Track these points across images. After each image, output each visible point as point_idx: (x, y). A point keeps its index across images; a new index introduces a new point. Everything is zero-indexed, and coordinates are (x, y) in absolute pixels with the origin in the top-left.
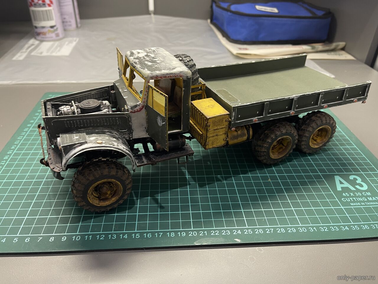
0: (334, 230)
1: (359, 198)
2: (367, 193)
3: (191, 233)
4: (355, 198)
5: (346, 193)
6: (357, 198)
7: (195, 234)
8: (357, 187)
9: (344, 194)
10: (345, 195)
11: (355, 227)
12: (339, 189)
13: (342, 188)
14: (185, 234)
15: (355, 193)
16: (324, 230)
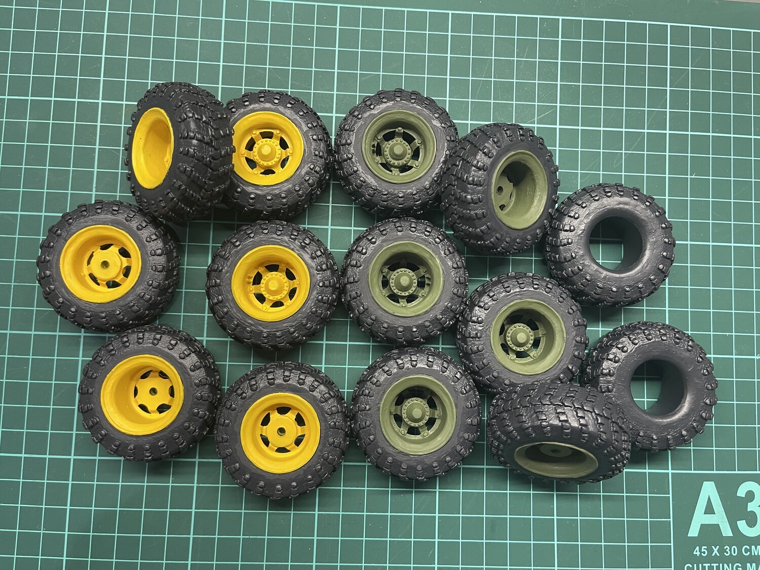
1: (725, 565)
2: (753, 547)
4: (715, 565)
5: (703, 547)
6: (721, 565)
8: (742, 525)
9: (697, 548)
10: (698, 553)
12: (694, 532)
13: (704, 527)
15: (725, 548)
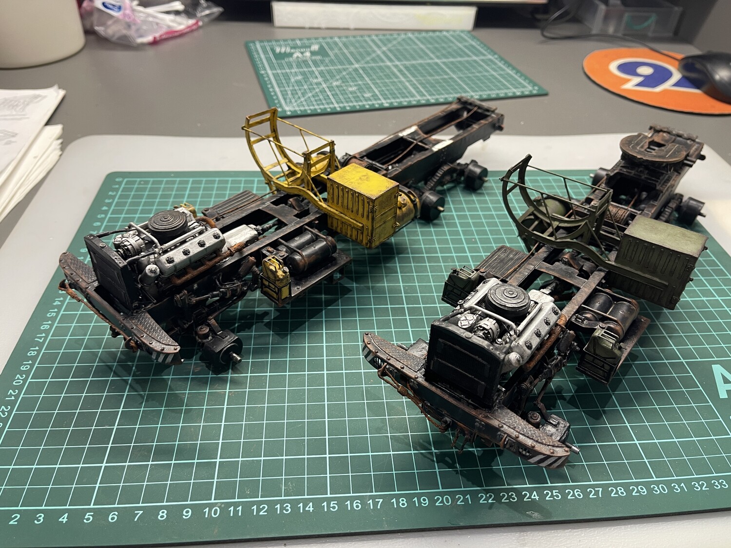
0: (719, 487)
3: (439, 499)
7: (448, 502)
12: (723, 395)
13: (728, 392)
14: (427, 501)
16: (701, 488)
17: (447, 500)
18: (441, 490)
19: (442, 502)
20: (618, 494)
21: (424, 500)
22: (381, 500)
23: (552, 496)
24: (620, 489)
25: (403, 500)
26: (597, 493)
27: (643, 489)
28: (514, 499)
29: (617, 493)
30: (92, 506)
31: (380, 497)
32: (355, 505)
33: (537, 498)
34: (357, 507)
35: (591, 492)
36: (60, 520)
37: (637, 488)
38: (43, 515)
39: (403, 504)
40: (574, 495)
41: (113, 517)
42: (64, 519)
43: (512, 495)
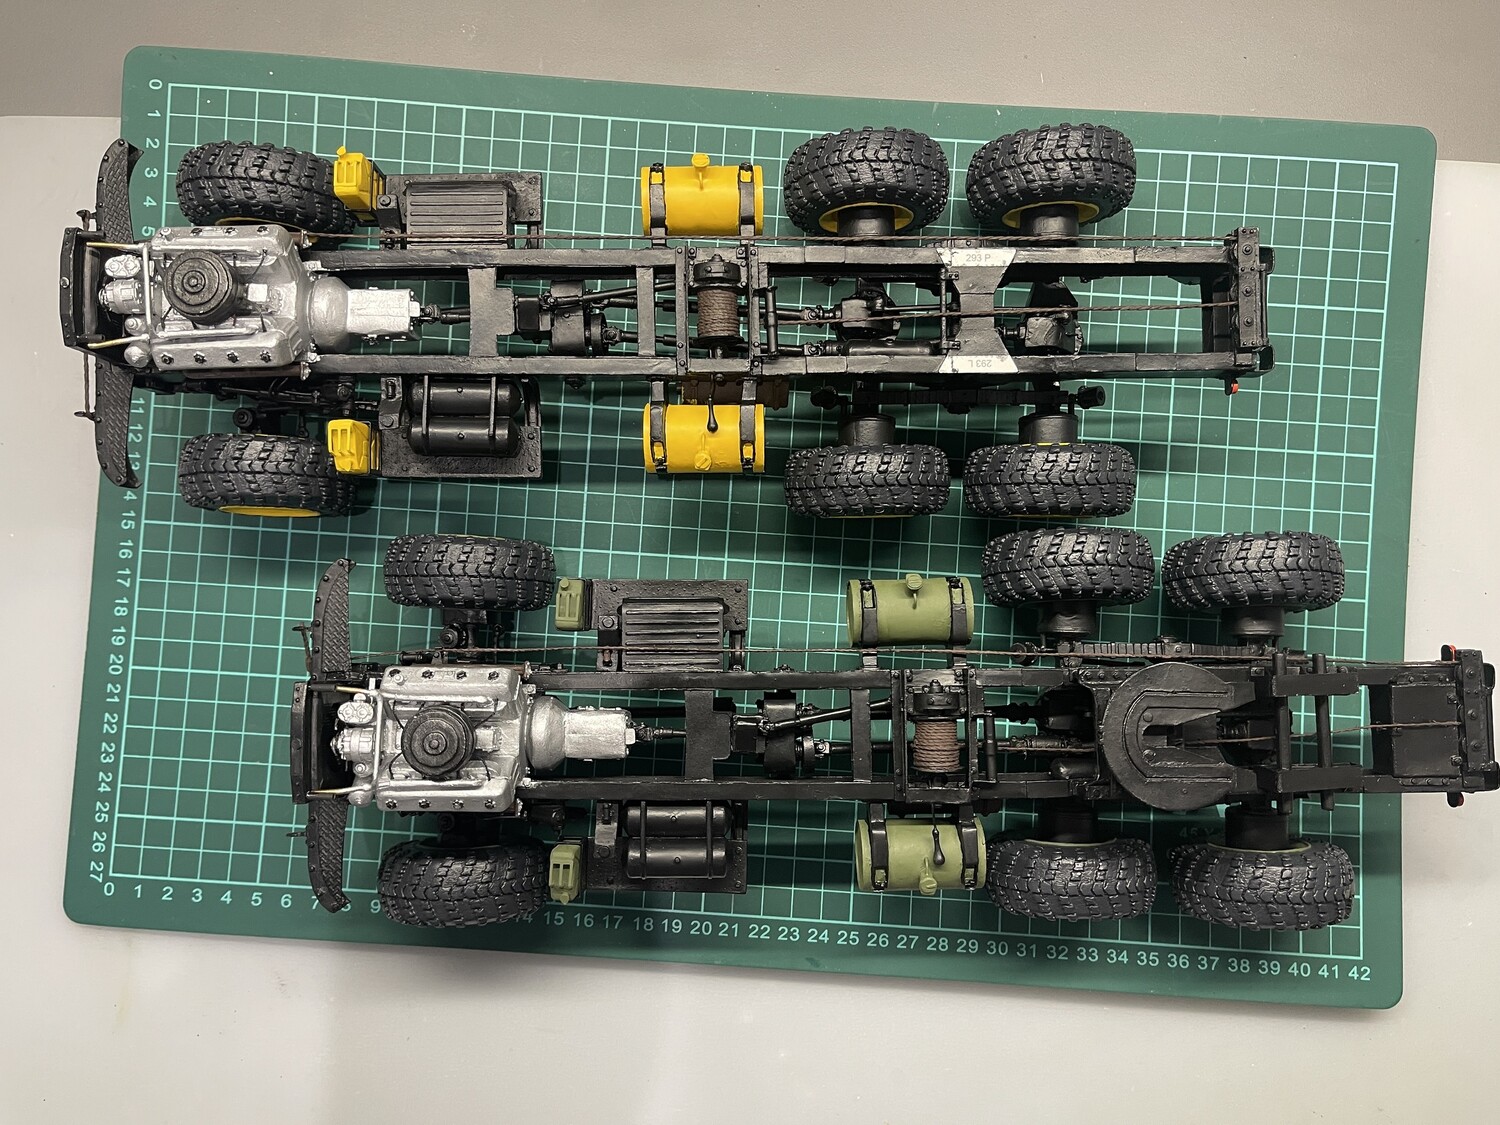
0: (1085, 957)
3: (696, 925)
7: (707, 931)
11: (1148, 958)
14: (680, 927)
16: (1058, 956)
17: (707, 926)
18: (702, 912)
19: (700, 929)
20: (938, 949)
21: (677, 924)
22: (621, 917)
23: (847, 940)
24: (944, 941)
25: (649, 921)
26: (910, 941)
27: (973, 944)
28: (795, 937)
29: (936, 946)
30: (258, 884)
31: (618, 912)
32: (586, 920)
33: (826, 939)
34: (589, 923)
35: (903, 939)
36: (223, 899)
37: (968, 943)
38: (201, 892)
39: (649, 927)
40: (877, 942)
41: (286, 901)
42: (227, 898)
43: (795, 931)
